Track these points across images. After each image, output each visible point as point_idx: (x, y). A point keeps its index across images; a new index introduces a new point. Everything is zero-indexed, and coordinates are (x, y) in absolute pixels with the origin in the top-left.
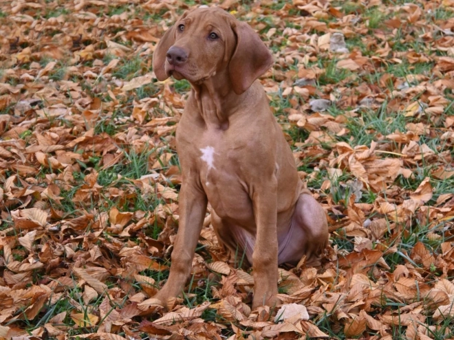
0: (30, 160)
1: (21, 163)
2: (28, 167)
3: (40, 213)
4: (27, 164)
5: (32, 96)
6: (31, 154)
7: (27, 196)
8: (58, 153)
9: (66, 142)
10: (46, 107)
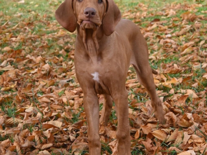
0: (60, 103)
1: (55, 104)
2: (59, 106)
3: (58, 123)
4: (58, 105)
5: (69, 78)
6: (61, 100)
7: (54, 116)
8: (75, 99)
9: (81, 94)
10: (75, 82)
